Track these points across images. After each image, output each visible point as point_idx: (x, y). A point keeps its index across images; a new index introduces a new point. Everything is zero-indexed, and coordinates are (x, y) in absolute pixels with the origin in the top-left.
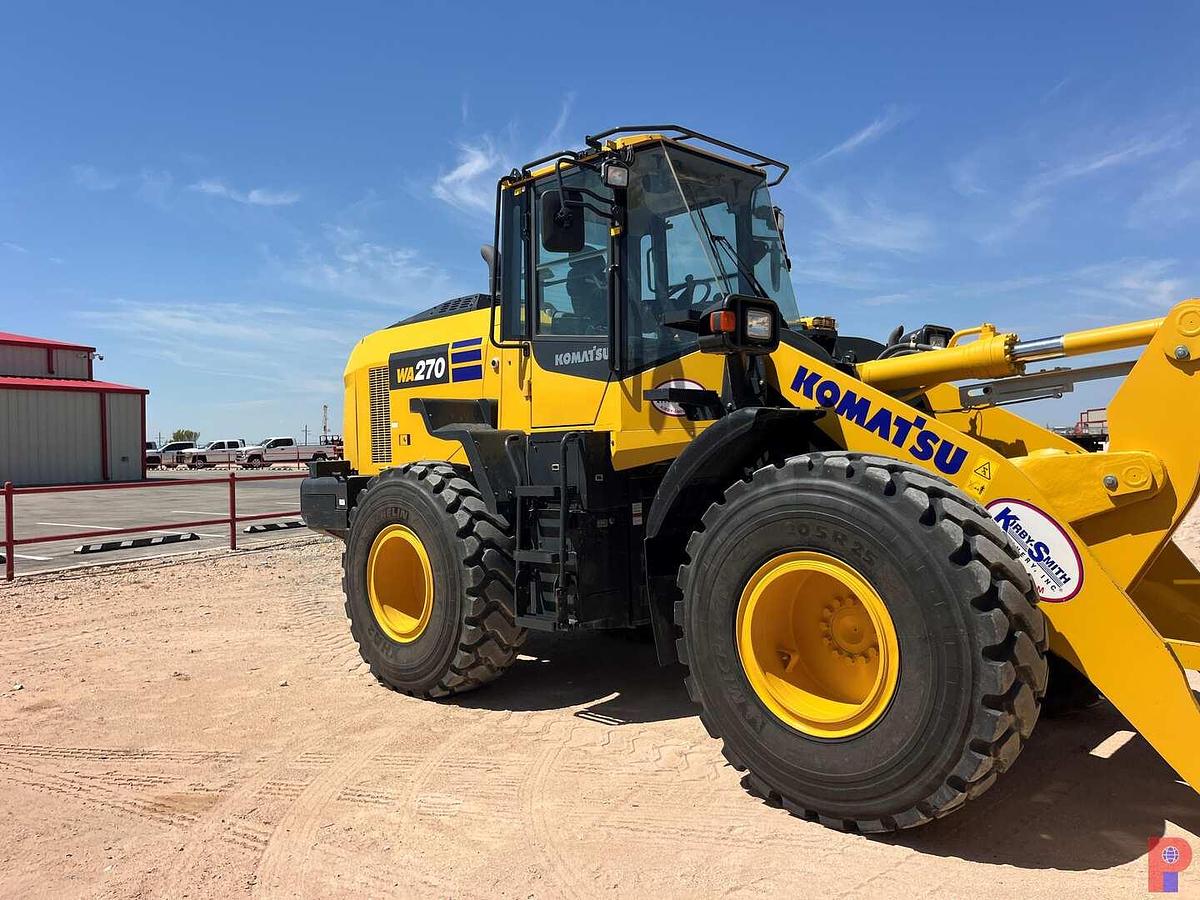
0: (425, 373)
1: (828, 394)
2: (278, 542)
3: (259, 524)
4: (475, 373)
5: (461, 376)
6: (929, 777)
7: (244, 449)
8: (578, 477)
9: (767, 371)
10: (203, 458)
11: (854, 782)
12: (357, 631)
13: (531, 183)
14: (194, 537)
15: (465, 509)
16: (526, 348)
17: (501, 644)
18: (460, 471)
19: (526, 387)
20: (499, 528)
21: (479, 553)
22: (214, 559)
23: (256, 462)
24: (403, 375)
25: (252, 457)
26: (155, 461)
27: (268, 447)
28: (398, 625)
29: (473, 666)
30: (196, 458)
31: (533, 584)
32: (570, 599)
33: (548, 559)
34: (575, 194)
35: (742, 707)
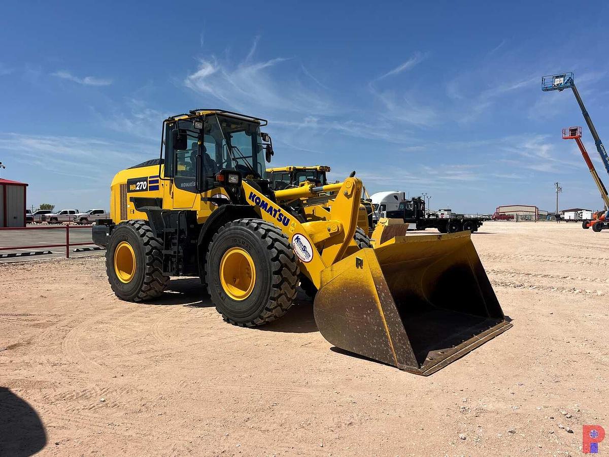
0: (140, 187)
1: (258, 201)
2: (89, 255)
3: (81, 247)
4: (157, 188)
5: (152, 189)
6: (260, 308)
7: (78, 215)
8: (184, 226)
9: (241, 192)
10: (56, 218)
11: (244, 312)
12: (110, 281)
13: (175, 122)
14: (50, 253)
15: (147, 236)
16: (172, 180)
17: (159, 283)
18: (147, 223)
19: (171, 194)
20: (159, 243)
21: (151, 251)
22: (59, 262)
23: (84, 221)
24: (132, 187)
25: (82, 219)
26: (30, 220)
27: (91, 214)
28: (124, 277)
29: (150, 290)
30: (52, 218)
31: (170, 262)
32: (180, 267)
33: (172, 253)
34: (184, 131)
35: (220, 294)
